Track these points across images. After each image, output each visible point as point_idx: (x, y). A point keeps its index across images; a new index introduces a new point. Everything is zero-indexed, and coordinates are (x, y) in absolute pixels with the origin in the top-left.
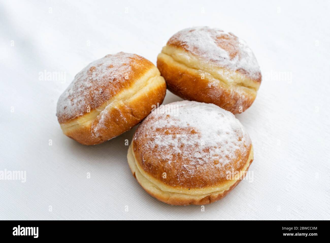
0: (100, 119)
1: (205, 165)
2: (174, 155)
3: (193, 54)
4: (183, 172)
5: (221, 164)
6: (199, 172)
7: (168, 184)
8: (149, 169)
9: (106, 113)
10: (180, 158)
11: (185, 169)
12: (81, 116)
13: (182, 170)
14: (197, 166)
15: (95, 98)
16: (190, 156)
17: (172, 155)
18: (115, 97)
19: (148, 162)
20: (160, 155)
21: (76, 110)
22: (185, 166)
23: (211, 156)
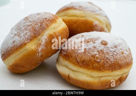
0: (42, 42)
1: (118, 55)
2: (99, 51)
3: (80, 10)
4: (107, 60)
5: (125, 54)
6: (116, 59)
7: (99, 70)
8: (84, 64)
9: (46, 37)
10: (103, 52)
11: (108, 58)
12: (28, 42)
13: (106, 59)
14: (114, 56)
15: (36, 29)
16: (108, 50)
17: (97, 51)
18: (49, 27)
19: (82, 60)
20: (89, 53)
21: (24, 39)
22: (107, 56)
23: (119, 50)
